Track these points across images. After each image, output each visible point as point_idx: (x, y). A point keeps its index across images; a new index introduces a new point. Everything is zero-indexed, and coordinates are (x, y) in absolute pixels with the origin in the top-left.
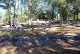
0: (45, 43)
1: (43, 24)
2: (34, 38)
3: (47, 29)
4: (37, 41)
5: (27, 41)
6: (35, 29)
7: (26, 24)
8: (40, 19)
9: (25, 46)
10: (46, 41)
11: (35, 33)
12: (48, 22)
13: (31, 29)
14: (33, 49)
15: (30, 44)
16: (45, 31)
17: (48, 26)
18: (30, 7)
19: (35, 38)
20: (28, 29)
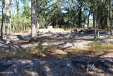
0: (64, 72)
1: (60, 35)
2: (41, 63)
3: (69, 44)
4: (48, 69)
5: (28, 69)
6: (45, 44)
8: (54, 25)
11: (43, 52)
12: (69, 31)
13: (37, 45)
15: (33, 74)
16: (63, 49)
17: (70, 38)
19: (44, 62)
20: (30, 45)
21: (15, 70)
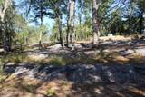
0: (126, 78)
1: (121, 42)
2: (104, 68)
3: (130, 51)
4: (110, 74)
5: (92, 73)
6: (106, 51)
7: (88, 42)
8: (114, 33)
9: (88, 82)
10: (128, 75)
11: (105, 59)
13: (99, 51)
14: (102, 88)
15: (97, 78)
16: (124, 56)
17: (131, 45)
18: (95, 12)
19: (106, 67)
20: (92, 52)
21: (80, 74)
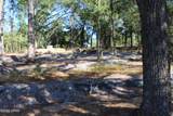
0: (66, 96)
1: (61, 55)
2: (40, 87)
3: (70, 66)
4: (47, 94)
6: (44, 66)
7: (22, 55)
9: (20, 106)
10: (67, 93)
11: (42, 75)
13: (34, 66)
14: (37, 111)
15: (31, 100)
16: (64, 71)
17: (72, 59)
19: (43, 86)
20: (26, 67)
21: (9, 97)
